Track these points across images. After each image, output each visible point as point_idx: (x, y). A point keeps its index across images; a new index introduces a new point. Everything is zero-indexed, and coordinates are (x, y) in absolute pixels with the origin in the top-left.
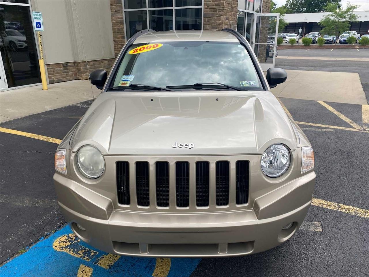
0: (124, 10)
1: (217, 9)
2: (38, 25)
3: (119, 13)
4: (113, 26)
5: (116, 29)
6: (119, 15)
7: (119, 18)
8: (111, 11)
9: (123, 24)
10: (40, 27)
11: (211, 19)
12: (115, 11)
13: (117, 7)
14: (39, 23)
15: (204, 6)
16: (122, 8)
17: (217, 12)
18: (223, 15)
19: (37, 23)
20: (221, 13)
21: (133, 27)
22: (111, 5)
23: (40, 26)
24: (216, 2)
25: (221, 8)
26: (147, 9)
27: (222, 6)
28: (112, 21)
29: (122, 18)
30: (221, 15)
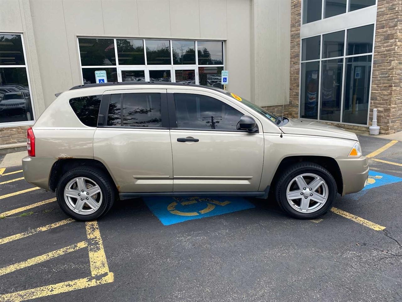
0: (301, 62)
1: (388, 55)
2: (225, 80)
3: (297, 65)
4: (290, 77)
5: (293, 79)
6: (296, 67)
7: (296, 69)
8: (291, 64)
9: (299, 74)
10: (226, 82)
11: (381, 65)
12: (294, 64)
13: (295, 60)
14: (226, 79)
15: (375, 53)
16: (299, 60)
17: (388, 58)
18: (394, 61)
19: (224, 78)
20: (391, 58)
21: (310, 76)
22: (291, 58)
23: (226, 80)
24: (386, 48)
25: (392, 54)
26: (321, 60)
27: (393, 52)
28: (290, 72)
29: (299, 69)
30: (393, 61)
